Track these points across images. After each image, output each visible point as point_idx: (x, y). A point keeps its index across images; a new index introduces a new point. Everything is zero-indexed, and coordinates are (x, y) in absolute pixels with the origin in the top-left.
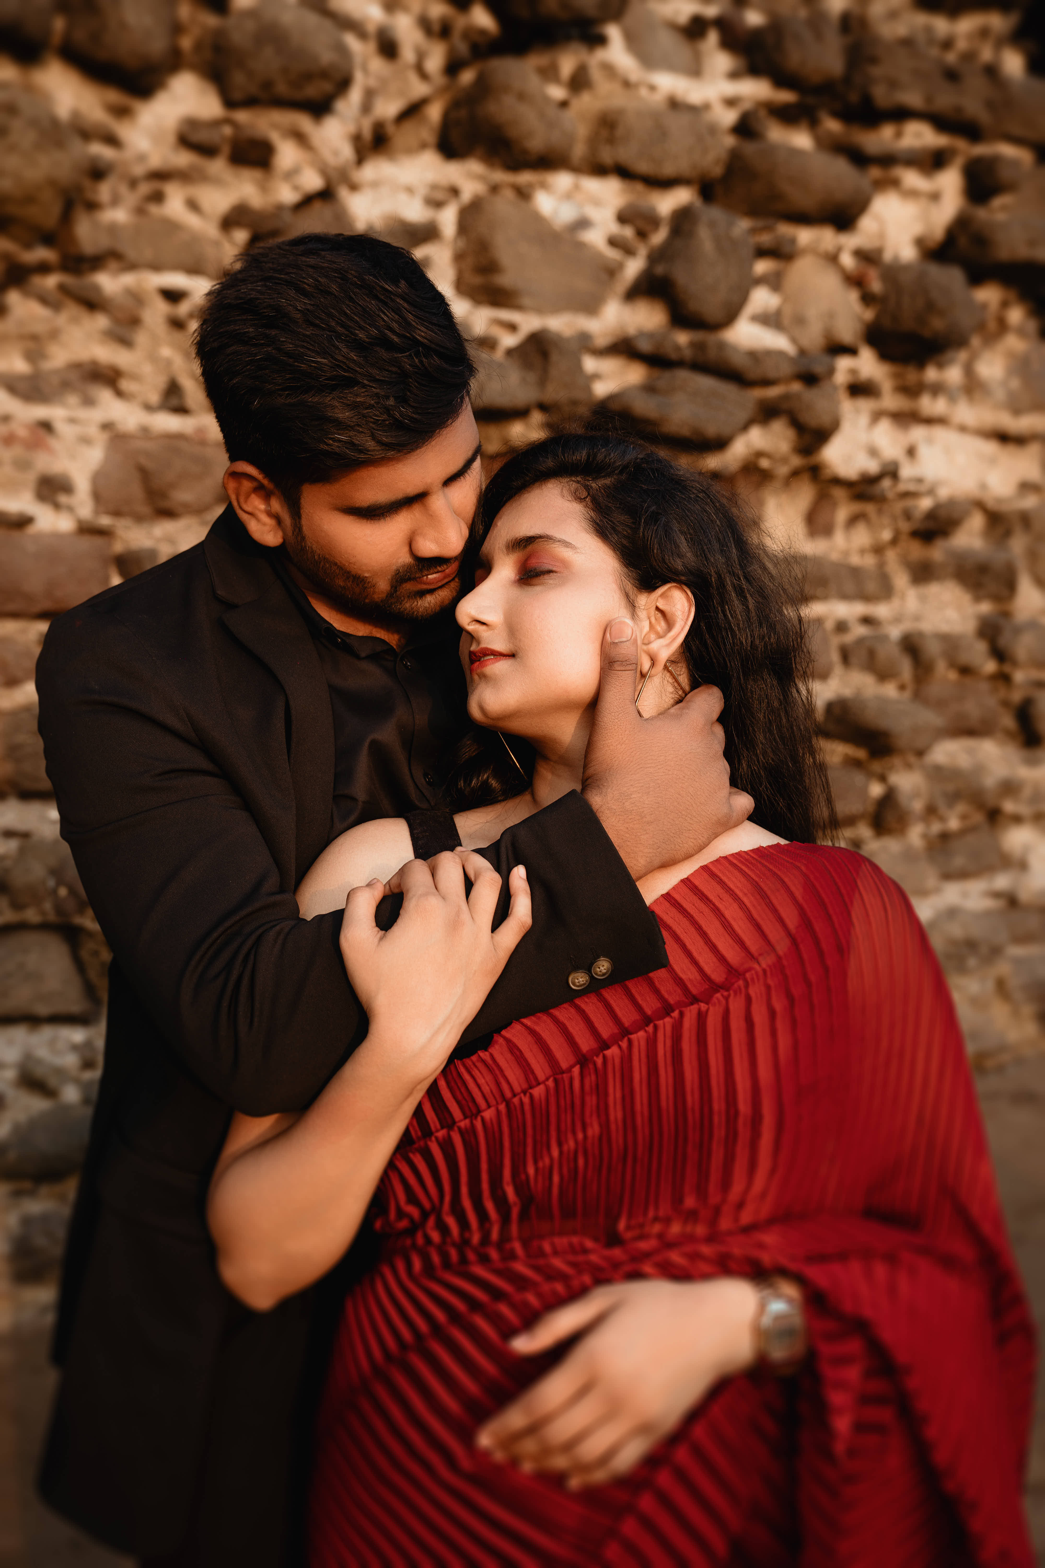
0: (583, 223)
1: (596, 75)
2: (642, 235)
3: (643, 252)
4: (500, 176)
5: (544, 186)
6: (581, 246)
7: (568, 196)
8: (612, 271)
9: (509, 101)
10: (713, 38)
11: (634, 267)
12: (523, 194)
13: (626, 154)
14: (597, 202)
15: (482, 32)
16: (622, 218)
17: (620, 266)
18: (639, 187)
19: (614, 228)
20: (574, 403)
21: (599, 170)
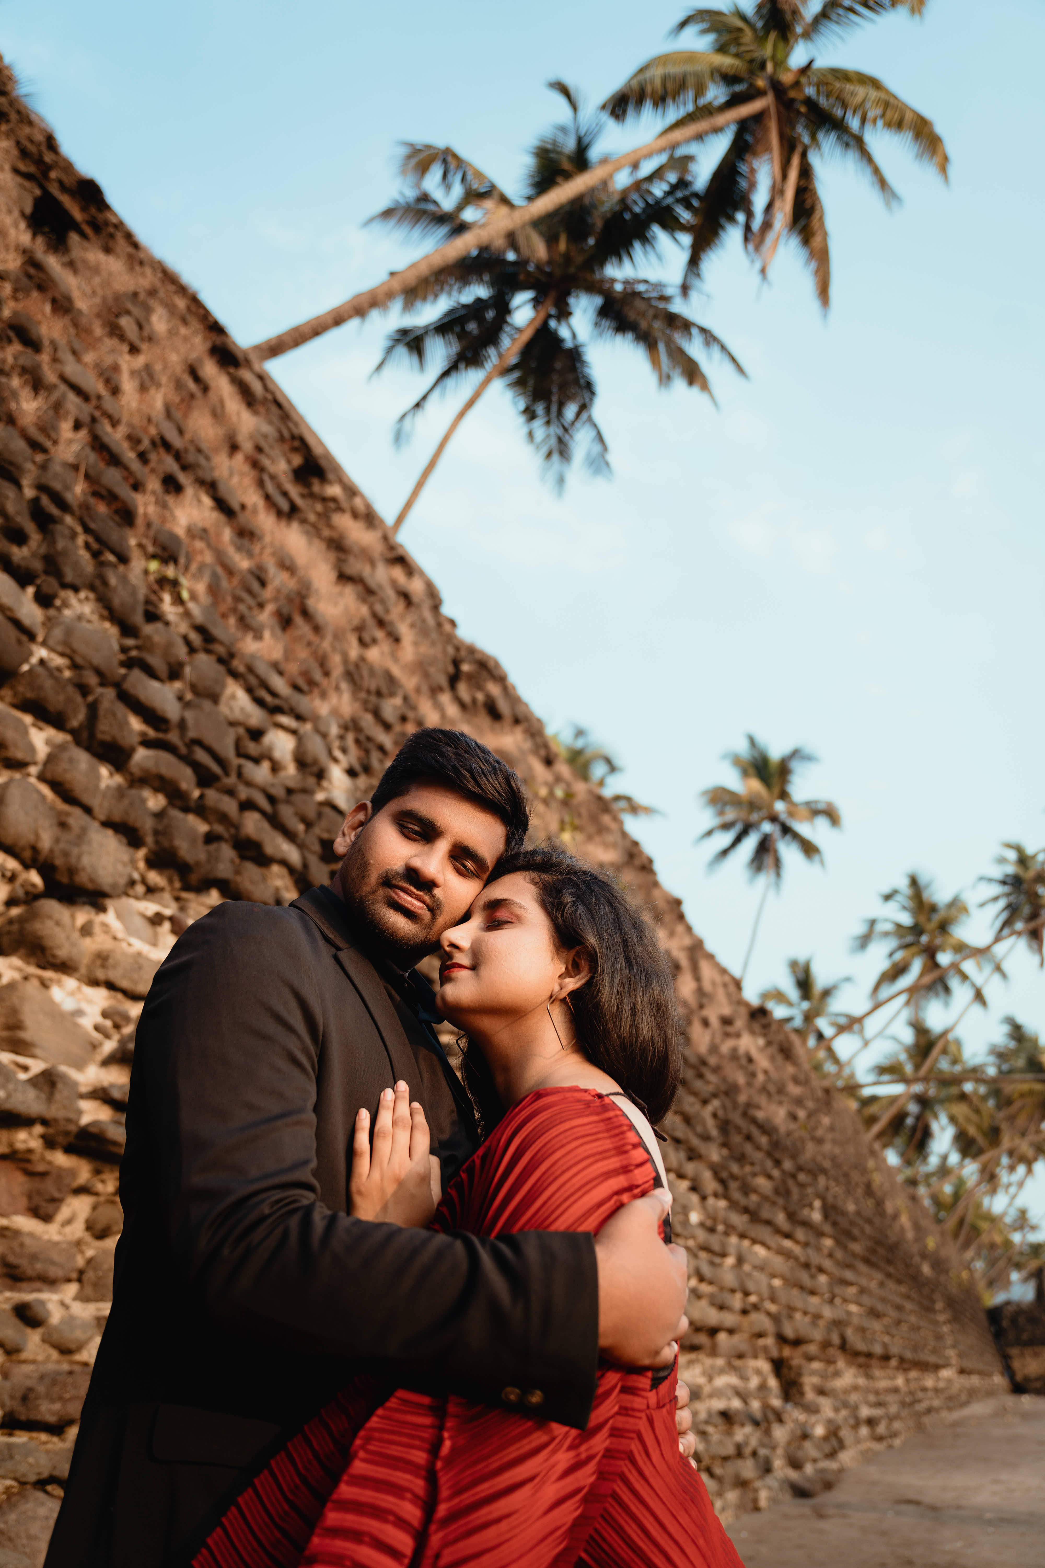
0: (79, 1013)
1: (97, 929)
2: (117, 1027)
3: (116, 1037)
4: (32, 970)
5: (59, 983)
6: (77, 1025)
7: (72, 994)
8: (95, 1046)
9: (49, 924)
10: (167, 926)
11: (109, 1046)
12: (44, 985)
13: (114, 975)
14: (90, 1002)
15: (34, 885)
16: (105, 1014)
17: (101, 1044)
18: (120, 996)
19: (99, 1019)
20: (69, 1120)
21: (94, 983)
